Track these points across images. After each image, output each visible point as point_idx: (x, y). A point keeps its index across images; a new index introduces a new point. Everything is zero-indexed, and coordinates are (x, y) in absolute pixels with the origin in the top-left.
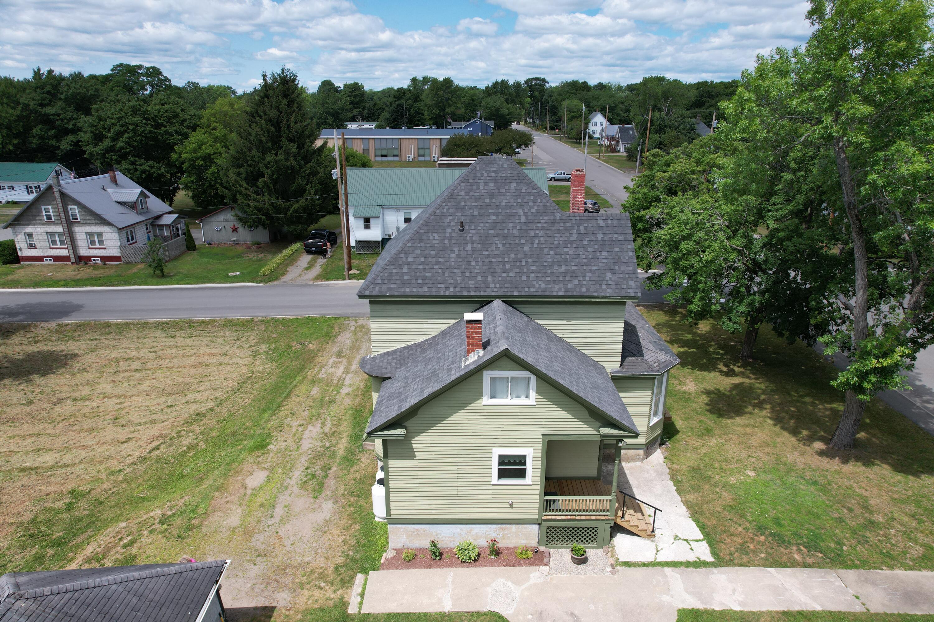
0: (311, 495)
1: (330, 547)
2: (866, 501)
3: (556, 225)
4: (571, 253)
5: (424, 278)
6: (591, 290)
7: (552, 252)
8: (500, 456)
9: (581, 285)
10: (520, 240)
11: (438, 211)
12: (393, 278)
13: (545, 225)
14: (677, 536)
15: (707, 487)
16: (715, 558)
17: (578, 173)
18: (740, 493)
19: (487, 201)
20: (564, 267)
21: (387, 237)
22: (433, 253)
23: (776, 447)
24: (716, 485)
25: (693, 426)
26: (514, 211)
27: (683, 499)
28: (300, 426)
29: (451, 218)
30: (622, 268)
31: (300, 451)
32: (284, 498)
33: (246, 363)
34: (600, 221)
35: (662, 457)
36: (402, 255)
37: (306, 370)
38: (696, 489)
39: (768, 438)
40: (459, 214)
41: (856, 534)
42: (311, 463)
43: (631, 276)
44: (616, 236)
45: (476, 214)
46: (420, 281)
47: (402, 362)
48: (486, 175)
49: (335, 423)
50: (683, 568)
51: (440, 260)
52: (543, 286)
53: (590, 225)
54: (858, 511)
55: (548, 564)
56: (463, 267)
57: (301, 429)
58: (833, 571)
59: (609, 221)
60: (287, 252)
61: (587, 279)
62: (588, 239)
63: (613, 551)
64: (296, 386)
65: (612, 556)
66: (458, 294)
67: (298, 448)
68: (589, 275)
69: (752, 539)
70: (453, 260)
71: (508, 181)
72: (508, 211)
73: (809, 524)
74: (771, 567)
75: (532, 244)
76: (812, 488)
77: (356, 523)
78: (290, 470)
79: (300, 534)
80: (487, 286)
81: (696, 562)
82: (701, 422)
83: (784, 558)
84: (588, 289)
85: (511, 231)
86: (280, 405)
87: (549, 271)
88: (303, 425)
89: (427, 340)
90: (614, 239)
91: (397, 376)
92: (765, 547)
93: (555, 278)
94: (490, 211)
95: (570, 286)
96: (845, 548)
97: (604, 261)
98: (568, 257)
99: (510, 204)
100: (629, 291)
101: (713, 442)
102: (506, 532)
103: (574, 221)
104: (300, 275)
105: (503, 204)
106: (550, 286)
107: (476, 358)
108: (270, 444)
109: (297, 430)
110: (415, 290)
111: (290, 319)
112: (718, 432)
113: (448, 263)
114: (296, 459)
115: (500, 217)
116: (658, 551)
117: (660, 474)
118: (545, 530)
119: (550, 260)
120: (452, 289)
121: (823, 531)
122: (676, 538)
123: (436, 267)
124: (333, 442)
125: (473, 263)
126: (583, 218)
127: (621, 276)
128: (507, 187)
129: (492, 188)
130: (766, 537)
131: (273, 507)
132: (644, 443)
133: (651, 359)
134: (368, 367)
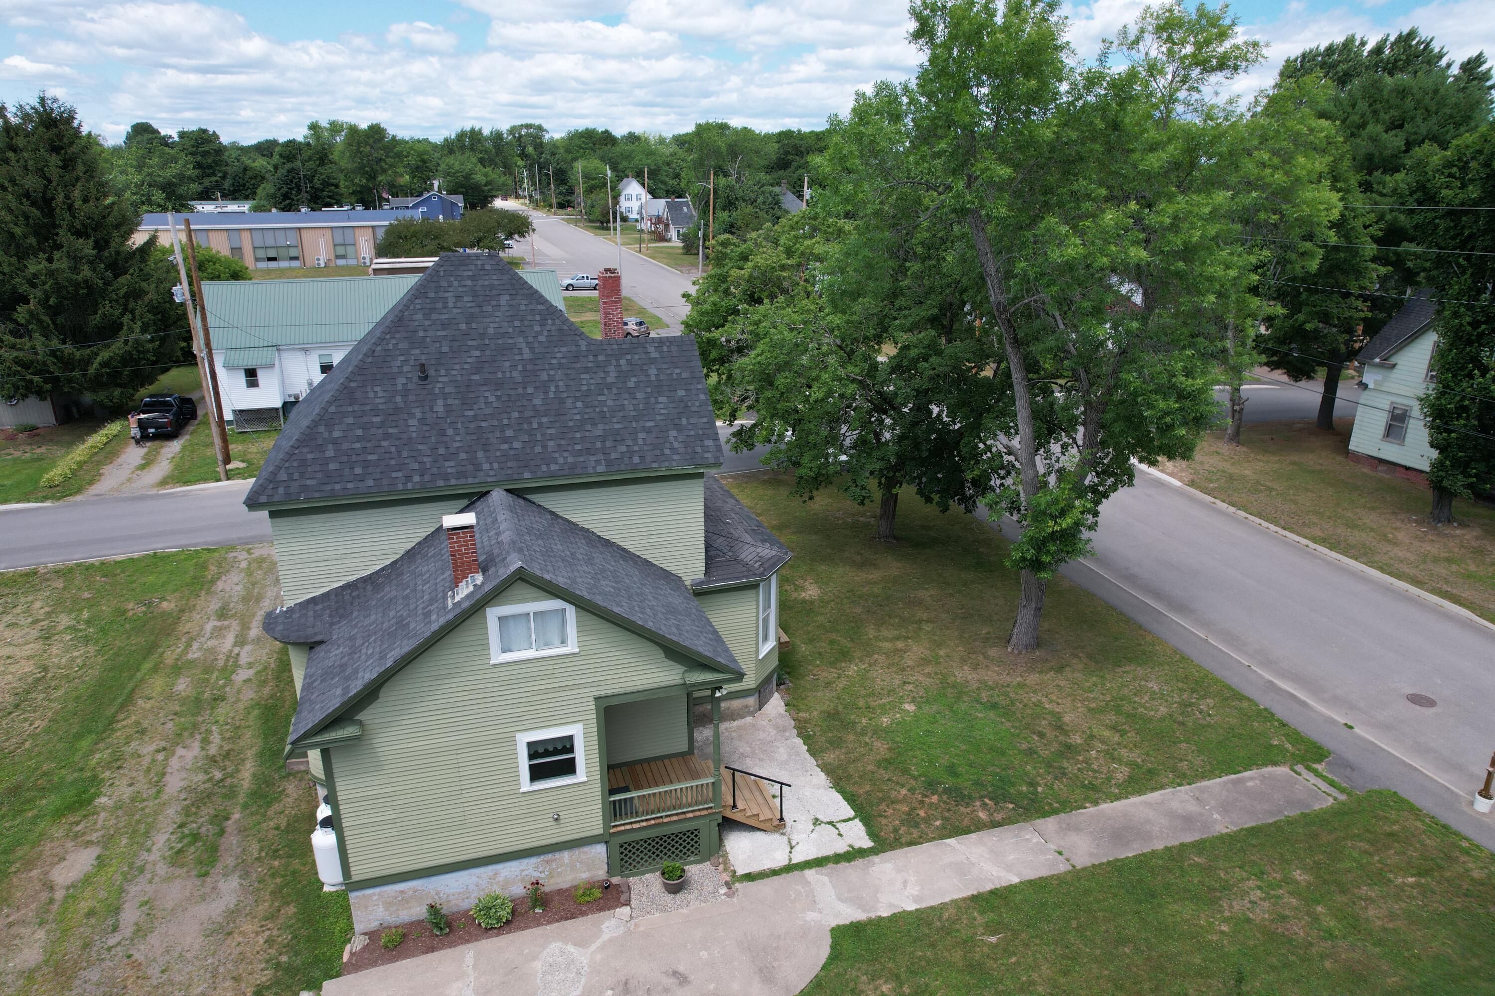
0: (194, 873)
1: (242, 958)
2: (1059, 719)
3: (582, 359)
4: (610, 403)
5: (366, 464)
6: (648, 459)
7: (579, 404)
8: (530, 744)
9: (631, 453)
10: (525, 388)
11: (379, 348)
12: (309, 469)
13: (563, 361)
14: (817, 819)
15: (852, 737)
16: (874, 841)
17: (609, 274)
18: (898, 739)
19: (463, 326)
20: (601, 426)
21: (292, 399)
22: (376, 419)
23: (939, 663)
24: (864, 732)
25: (822, 650)
26: (510, 341)
27: (820, 762)
28: (158, 751)
29: (402, 358)
30: (692, 421)
31: (165, 797)
32: (138, 890)
33: (29, 653)
34: (651, 349)
35: (783, 704)
36: (322, 428)
37: (160, 650)
38: (836, 743)
39: (927, 652)
40: (417, 351)
41: (1051, 766)
42: (187, 816)
43: (707, 432)
44: (677, 371)
45: (445, 349)
46: (358, 470)
47: (341, 611)
48: (456, 283)
49: (228, 735)
50: (831, 865)
51: (390, 430)
52: (570, 460)
53: (636, 357)
54: (1050, 734)
55: (627, 903)
56: (433, 439)
57: (160, 757)
58: (1028, 824)
59: (665, 349)
60: (97, 439)
61: (640, 442)
62: (634, 379)
63: (726, 862)
64: (142, 680)
65: (725, 870)
66: (429, 485)
67: (158, 792)
68: (641, 435)
69: (922, 802)
70: (414, 429)
71: (495, 292)
72: (500, 342)
73: (993, 765)
74: (950, 837)
75: (546, 393)
76: (992, 714)
77: (287, 904)
78: (147, 835)
79: (179, 949)
80: (478, 468)
81: (848, 852)
82: (832, 642)
83: (966, 821)
84: (642, 458)
85: (508, 375)
86: (113, 720)
87: (578, 435)
88: (164, 749)
89: (383, 569)
90: (675, 376)
91: (335, 637)
92: (939, 810)
93: (589, 446)
94: (470, 343)
95: (613, 456)
96: (1040, 789)
97: (663, 412)
98: (605, 409)
99: (502, 330)
100: (706, 455)
101: (852, 669)
102: (554, 865)
103: (609, 352)
104: (129, 480)
105: (491, 331)
106: (582, 459)
107: (471, 588)
108: (98, 795)
109: (154, 761)
110: (350, 486)
111: (116, 562)
112: (858, 654)
113: (405, 436)
114: (156, 813)
115: (488, 353)
116: (792, 848)
117: (782, 730)
118: (617, 849)
119: (578, 417)
120: (416, 478)
121: (1010, 772)
122: (816, 822)
123: (385, 444)
124: (229, 770)
125: (450, 432)
126: (624, 346)
127: (692, 433)
128: (494, 303)
129: (469, 305)
130: (940, 796)
131: (117, 910)
132: (754, 686)
133: (750, 557)
134: (280, 627)
